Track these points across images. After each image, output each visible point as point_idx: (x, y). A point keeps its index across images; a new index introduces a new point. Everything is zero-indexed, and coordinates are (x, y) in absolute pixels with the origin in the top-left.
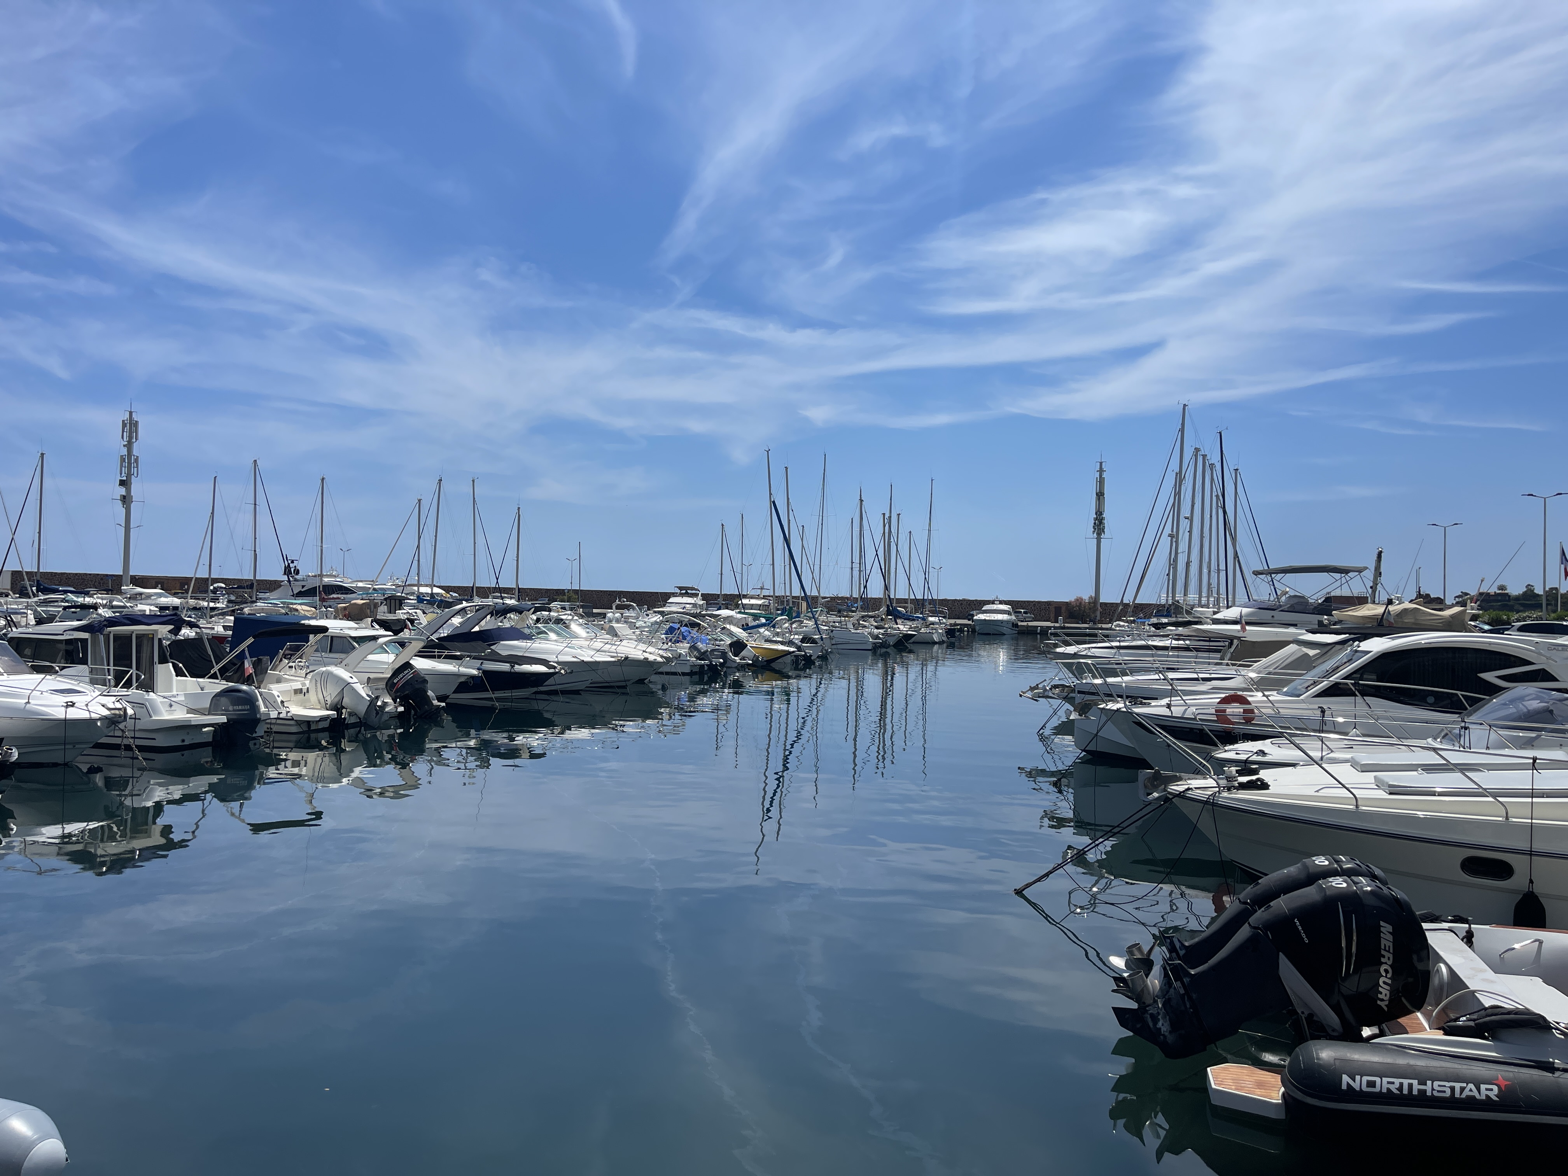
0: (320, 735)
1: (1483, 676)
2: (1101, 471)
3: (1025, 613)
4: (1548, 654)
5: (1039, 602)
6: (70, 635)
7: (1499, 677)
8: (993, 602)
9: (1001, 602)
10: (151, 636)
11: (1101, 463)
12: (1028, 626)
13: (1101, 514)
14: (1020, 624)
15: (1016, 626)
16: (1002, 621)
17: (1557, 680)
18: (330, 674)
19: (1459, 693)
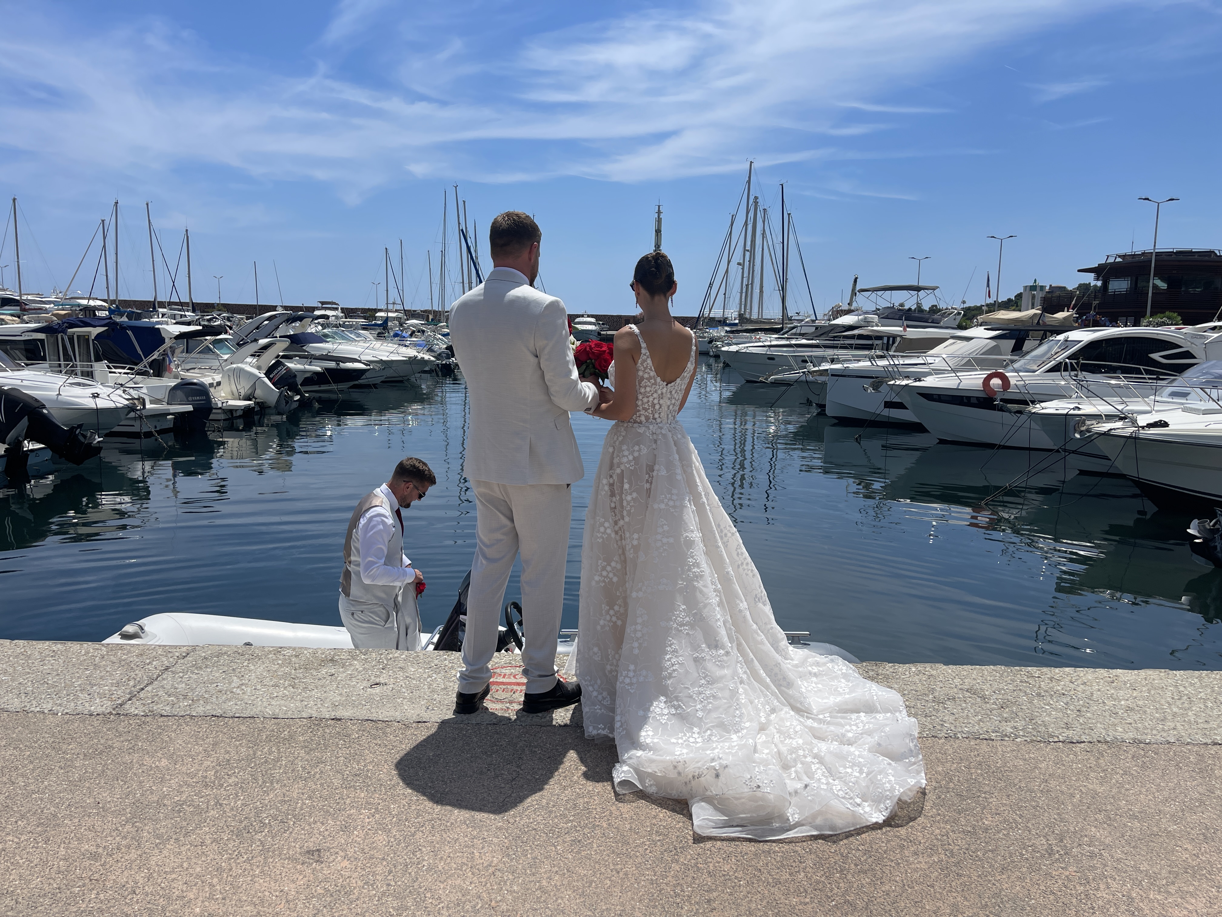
0: (238, 420)
1: (1153, 356)
2: (659, 212)
3: (603, 324)
4: (1192, 340)
5: (612, 316)
6: (28, 336)
7: (1161, 356)
8: (582, 316)
9: (589, 316)
10: (87, 337)
11: (659, 206)
12: (607, 335)
13: (659, 247)
14: (602, 333)
15: (599, 334)
16: (591, 331)
17: (1195, 358)
18: (241, 370)
19: (1141, 367)
